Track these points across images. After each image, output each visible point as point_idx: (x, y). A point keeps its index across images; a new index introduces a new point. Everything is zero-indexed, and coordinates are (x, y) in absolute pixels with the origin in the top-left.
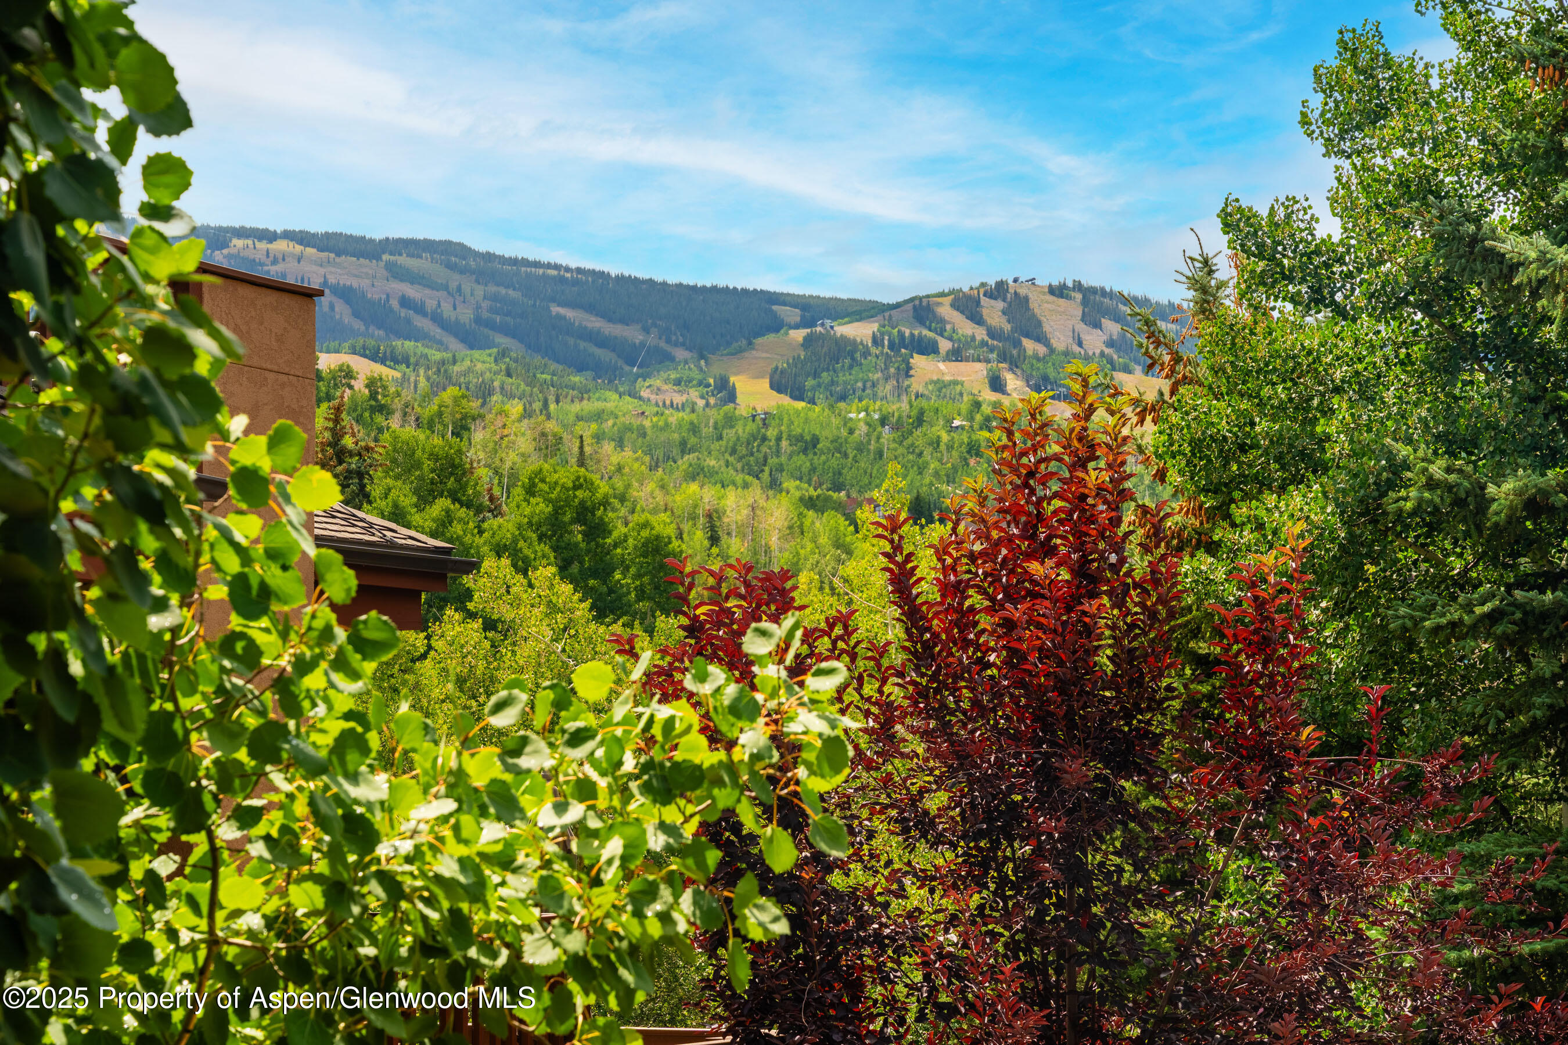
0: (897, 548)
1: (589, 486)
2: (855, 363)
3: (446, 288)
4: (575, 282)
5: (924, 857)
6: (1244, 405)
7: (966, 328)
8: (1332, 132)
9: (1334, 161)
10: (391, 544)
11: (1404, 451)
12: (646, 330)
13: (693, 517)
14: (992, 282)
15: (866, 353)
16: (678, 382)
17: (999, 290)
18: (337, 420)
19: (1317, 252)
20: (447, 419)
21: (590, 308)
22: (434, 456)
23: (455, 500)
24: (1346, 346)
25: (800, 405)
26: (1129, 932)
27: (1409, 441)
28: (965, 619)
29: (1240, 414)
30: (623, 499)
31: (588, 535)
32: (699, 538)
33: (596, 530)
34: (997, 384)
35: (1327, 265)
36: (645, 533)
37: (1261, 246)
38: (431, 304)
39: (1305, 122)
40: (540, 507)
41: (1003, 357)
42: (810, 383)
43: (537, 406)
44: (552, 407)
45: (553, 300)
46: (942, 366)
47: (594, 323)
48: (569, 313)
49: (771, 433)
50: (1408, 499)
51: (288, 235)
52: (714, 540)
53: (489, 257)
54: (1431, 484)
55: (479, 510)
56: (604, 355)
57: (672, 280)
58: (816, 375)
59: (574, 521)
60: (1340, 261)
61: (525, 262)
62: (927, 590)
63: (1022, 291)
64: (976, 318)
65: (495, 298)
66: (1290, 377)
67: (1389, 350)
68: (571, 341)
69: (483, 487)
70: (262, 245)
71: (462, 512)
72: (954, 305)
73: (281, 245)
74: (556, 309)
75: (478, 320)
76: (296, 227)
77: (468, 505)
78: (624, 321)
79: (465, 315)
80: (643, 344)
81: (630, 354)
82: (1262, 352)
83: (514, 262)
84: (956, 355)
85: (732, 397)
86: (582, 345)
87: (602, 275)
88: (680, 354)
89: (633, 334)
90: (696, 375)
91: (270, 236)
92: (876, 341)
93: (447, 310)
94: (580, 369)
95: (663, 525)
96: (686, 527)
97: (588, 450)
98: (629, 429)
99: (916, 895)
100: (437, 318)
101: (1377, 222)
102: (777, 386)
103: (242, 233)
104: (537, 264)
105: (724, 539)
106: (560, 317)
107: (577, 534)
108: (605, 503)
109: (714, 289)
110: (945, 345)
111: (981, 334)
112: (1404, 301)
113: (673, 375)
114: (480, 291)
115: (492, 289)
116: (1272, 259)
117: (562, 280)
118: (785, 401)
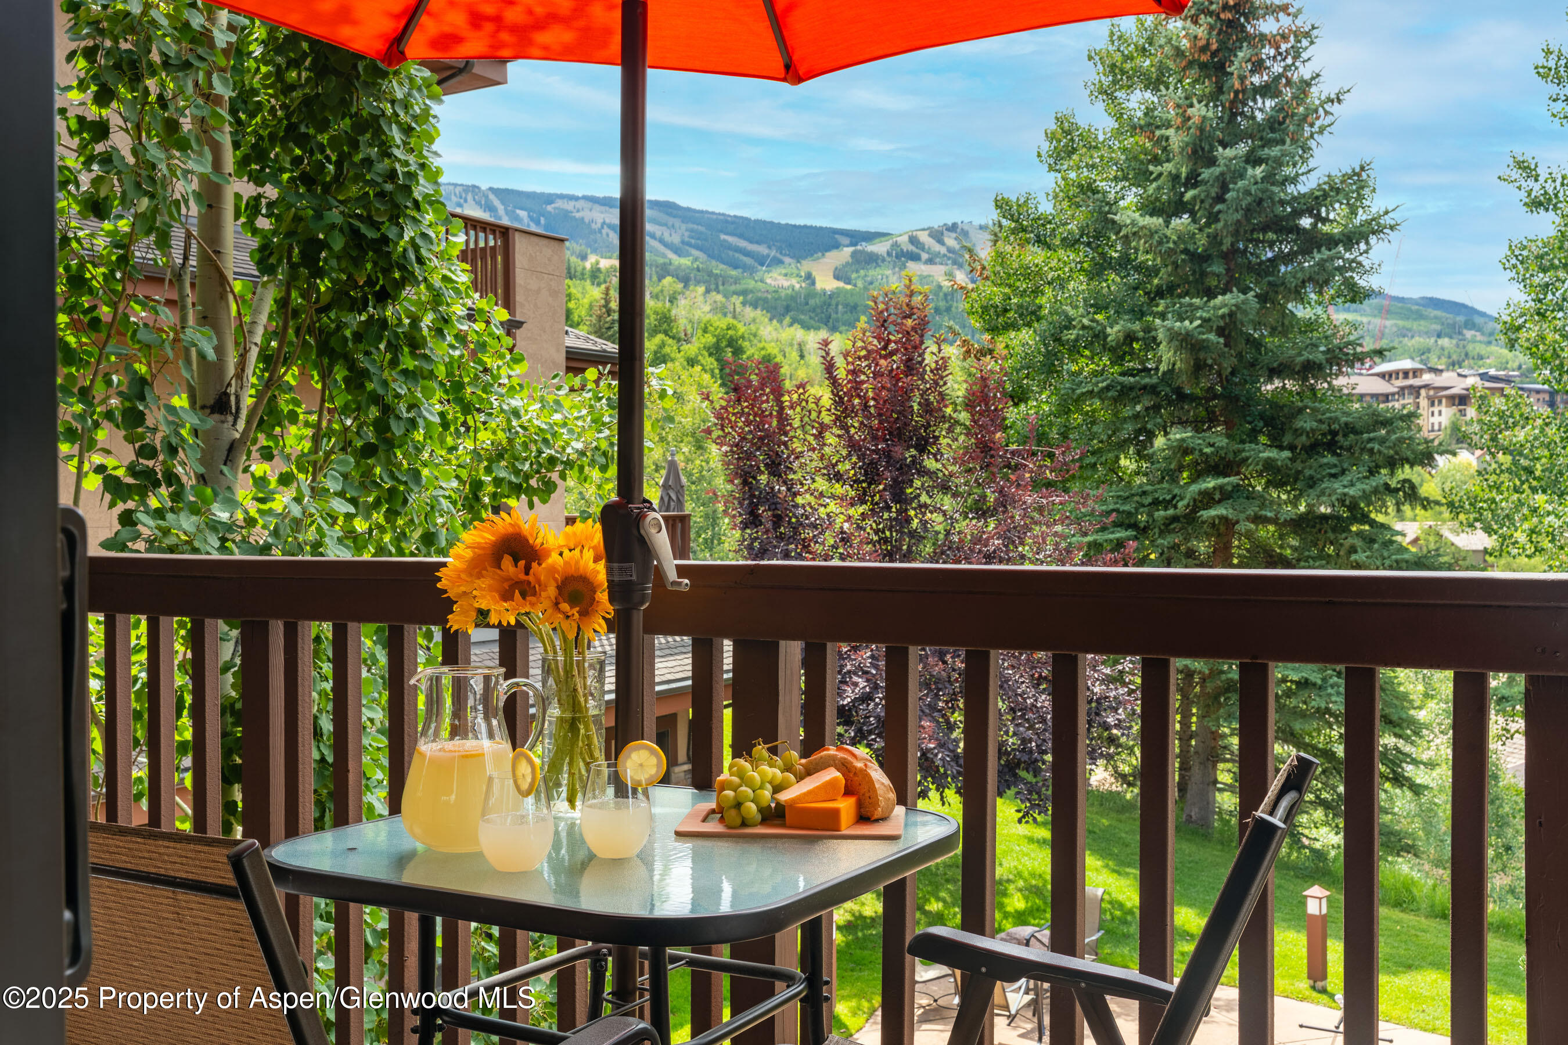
0: (828, 354)
1: (735, 328)
2: (878, 265)
3: (666, 225)
4: (733, 223)
5: (839, 489)
6: (1007, 290)
7: (937, 247)
8: (1051, 161)
9: (1053, 174)
10: (605, 351)
11: (1071, 312)
12: (769, 247)
13: (791, 345)
14: (950, 223)
15: (884, 260)
16: (786, 275)
17: (953, 228)
18: (607, 294)
19: (1039, 219)
20: (666, 293)
21: (741, 236)
22: (656, 313)
23: (667, 335)
24: (1053, 263)
25: (849, 287)
26: (924, 523)
27: (1076, 307)
28: (857, 385)
29: (1005, 294)
30: (755, 335)
31: (734, 353)
32: (794, 355)
33: (738, 351)
34: (950, 276)
35: (1043, 225)
36: (763, 353)
37: (1012, 216)
38: (658, 234)
39: (1039, 155)
40: (710, 339)
41: (955, 263)
42: (854, 276)
43: (713, 287)
44: (721, 288)
45: (721, 231)
46: (923, 267)
47: (743, 244)
48: (730, 239)
49: (834, 302)
50: (1071, 335)
51: (585, 198)
52: (802, 357)
53: (688, 209)
54: (1084, 327)
55: (679, 340)
56: (748, 261)
57: (783, 222)
58: (857, 271)
59: (727, 346)
60: (1050, 222)
61: (707, 212)
62: (841, 374)
63: (966, 228)
64: (941, 242)
65: (692, 231)
66: (1027, 277)
67: (1073, 265)
68: (731, 253)
69: (681, 328)
70: (572, 203)
71: (670, 341)
72: (930, 235)
73: (580, 204)
74: (723, 237)
75: (683, 242)
76: (589, 193)
77: (673, 338)
78: (758, 243)
79: (676, 239)
80: (768, 256)
81: (761, 261)
82: (1015, 265)
83: (702, 212)
84: (930, 261)
85: (813, 283)
86: (737, 255)
87: (747, 219)
88: (787, 260)
89: (762, 249)
90: (795, 271)
91: (576, 198)
92: (889, 254)
93: (667, 237)
94: (736, 267)
95: (772, 349)
96: (787, 350)
97: (738, 310)
98: (760, 299)
99: (833, 507)
100: (661, 241)
101: (1065, 204)
102: (837, 277)
103: (562, 197)
104: (713, 213)
105: (807, 357)
106: (725, 241)
107: (729, 355)
108: (743, 337)
109: (805, 226)
110: (925, 256)
111: (943, 250)
112: (1077, 241)
113: (784, 271)
114: (684, 227)
115: (691, 226)
116: (1017, 221)
117: (727, 222)
118: (841, 284)
